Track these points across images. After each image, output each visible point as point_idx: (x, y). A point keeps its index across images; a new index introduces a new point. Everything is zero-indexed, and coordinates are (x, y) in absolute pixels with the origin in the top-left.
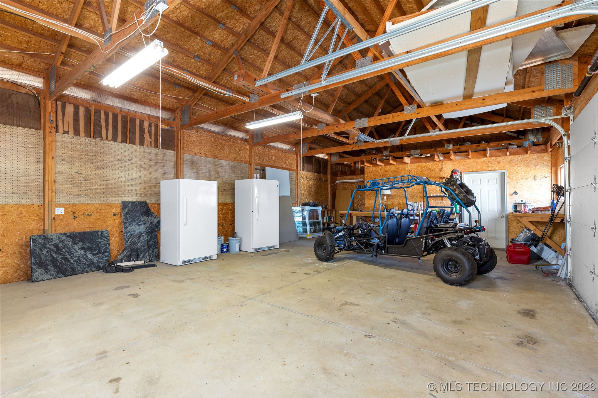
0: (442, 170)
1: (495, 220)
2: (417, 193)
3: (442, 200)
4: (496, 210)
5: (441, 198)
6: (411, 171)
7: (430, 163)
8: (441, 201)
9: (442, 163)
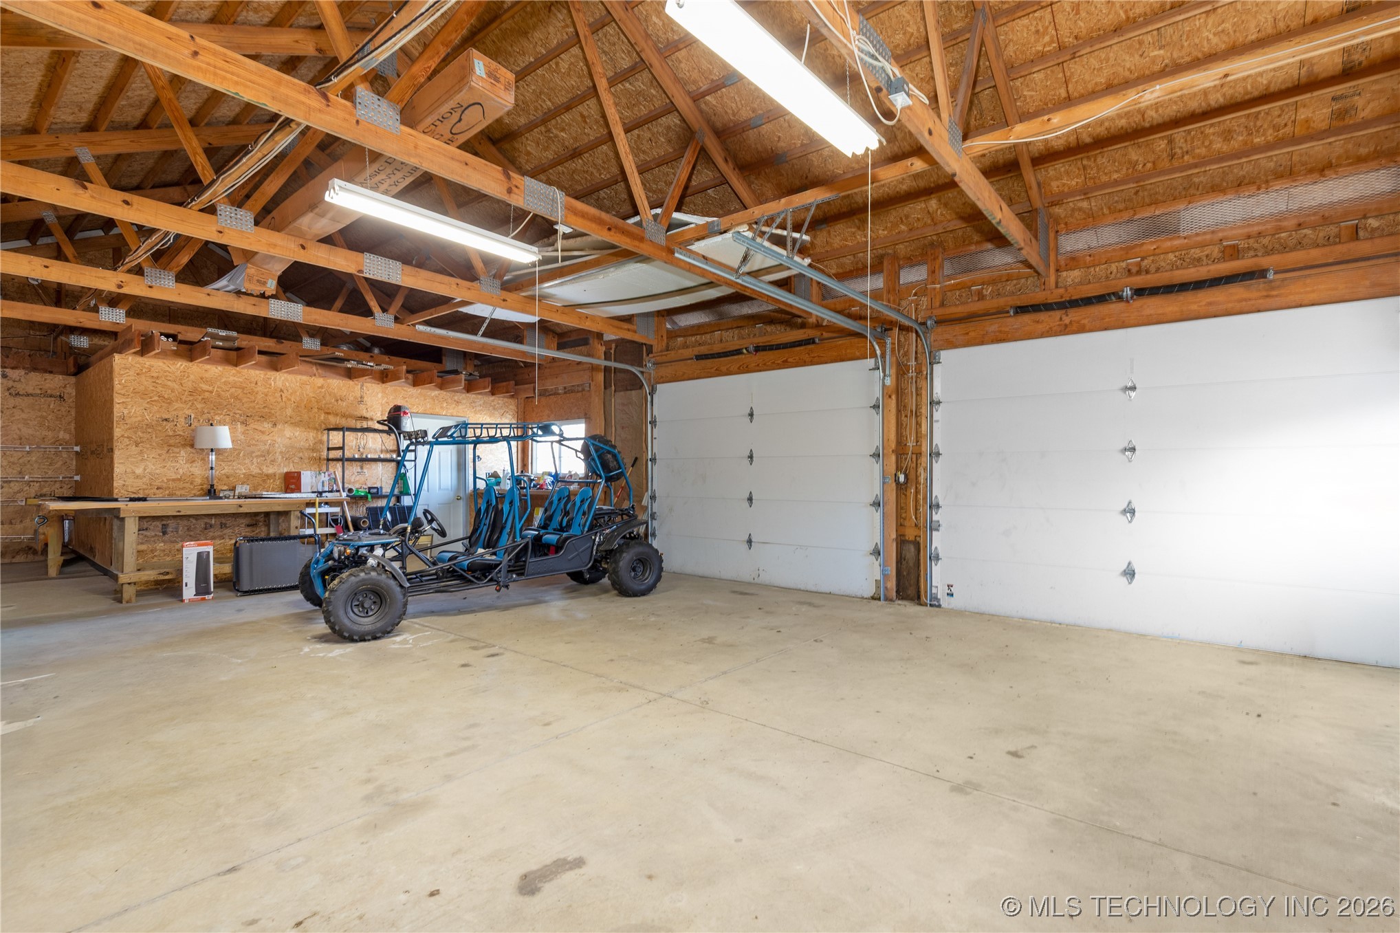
0: (361, 400)
1: (448, 505)
2: (300, 450)
3: (362, 468)
4: (450, 488)
5: (359, 464)
6: (285, 391)
7: (335, 381)
8: (360, 470)
9: (362, 386)
